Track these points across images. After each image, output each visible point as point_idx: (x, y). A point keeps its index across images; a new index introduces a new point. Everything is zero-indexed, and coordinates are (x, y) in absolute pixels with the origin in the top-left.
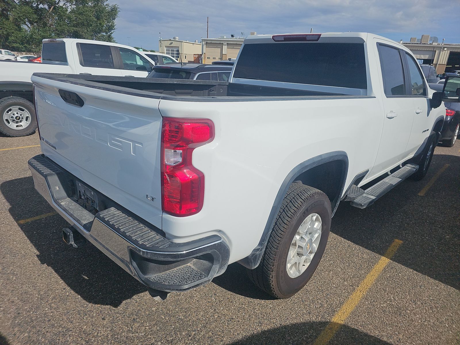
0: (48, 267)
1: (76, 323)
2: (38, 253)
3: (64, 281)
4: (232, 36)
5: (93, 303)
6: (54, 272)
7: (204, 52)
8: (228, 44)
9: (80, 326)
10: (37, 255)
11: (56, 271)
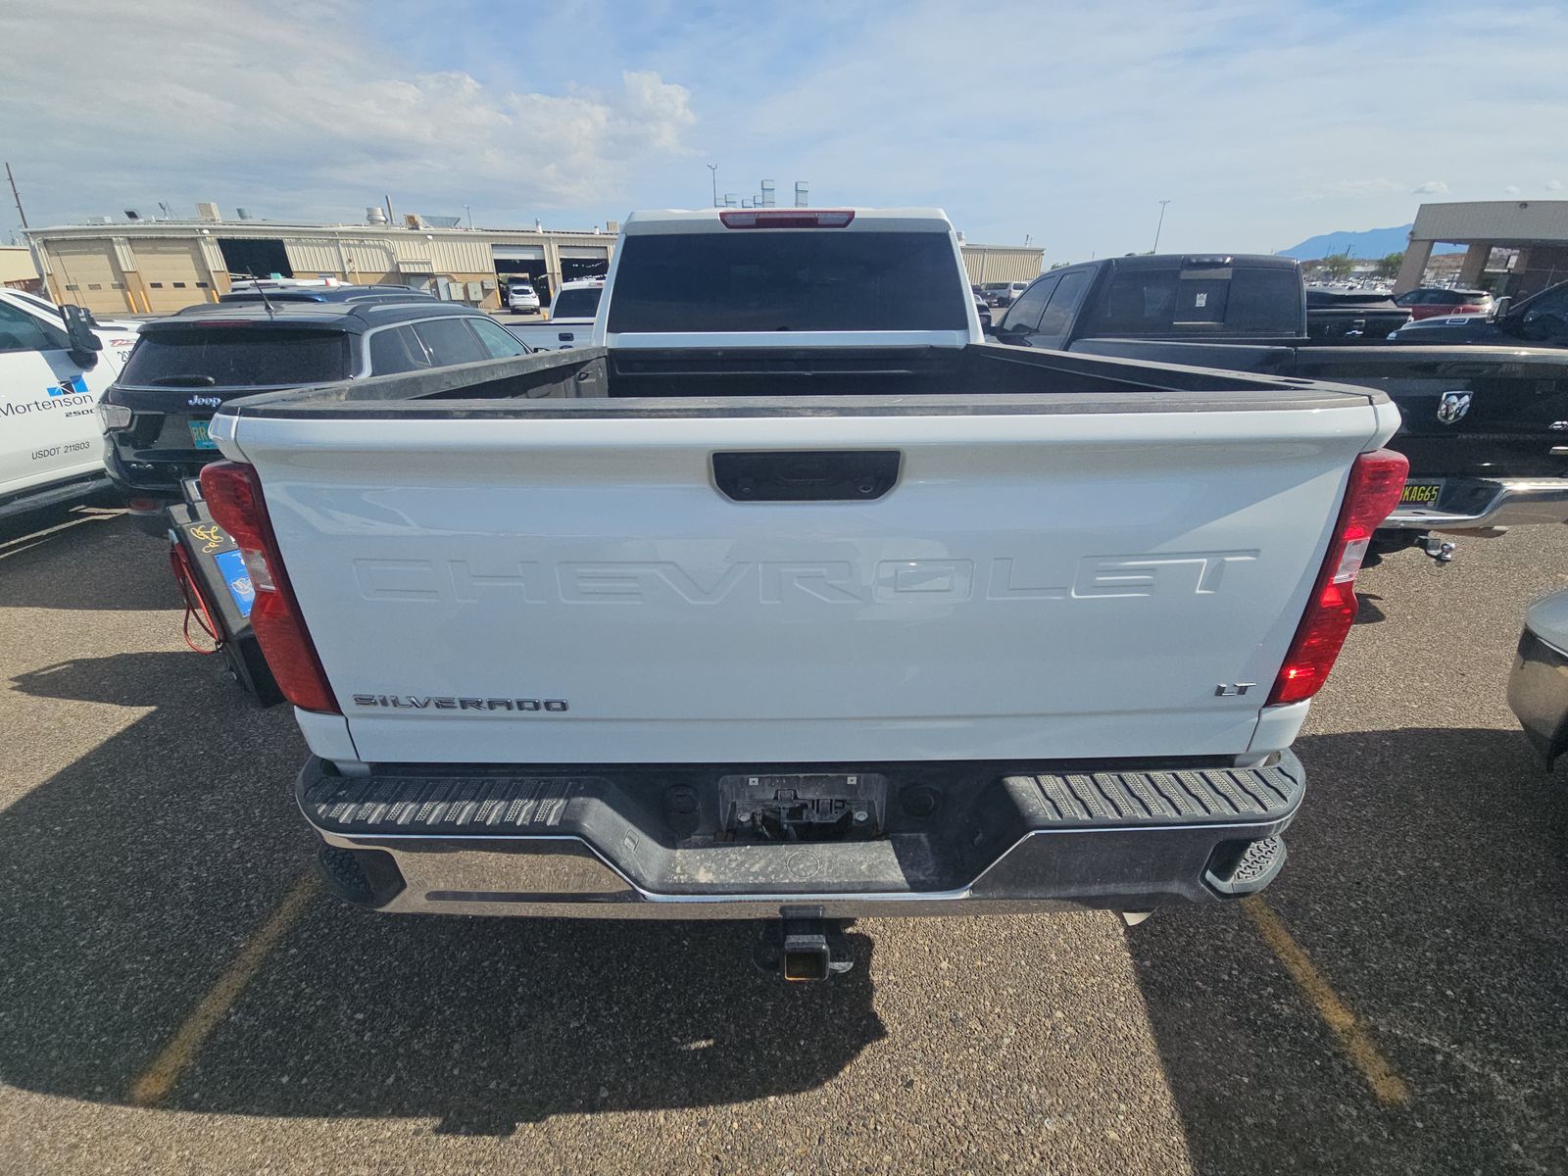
0: (544, 1124)
1: (881, 1160)
2: (428, 1123)
3: (663, 1107)
4: (132, 215)
5: (829, 1077)
6: (588, 1117)
7: (46, 270)
8: (129, 239)
9: (900, 1154)
10: (437, 1131)
11: (592, 1108)
